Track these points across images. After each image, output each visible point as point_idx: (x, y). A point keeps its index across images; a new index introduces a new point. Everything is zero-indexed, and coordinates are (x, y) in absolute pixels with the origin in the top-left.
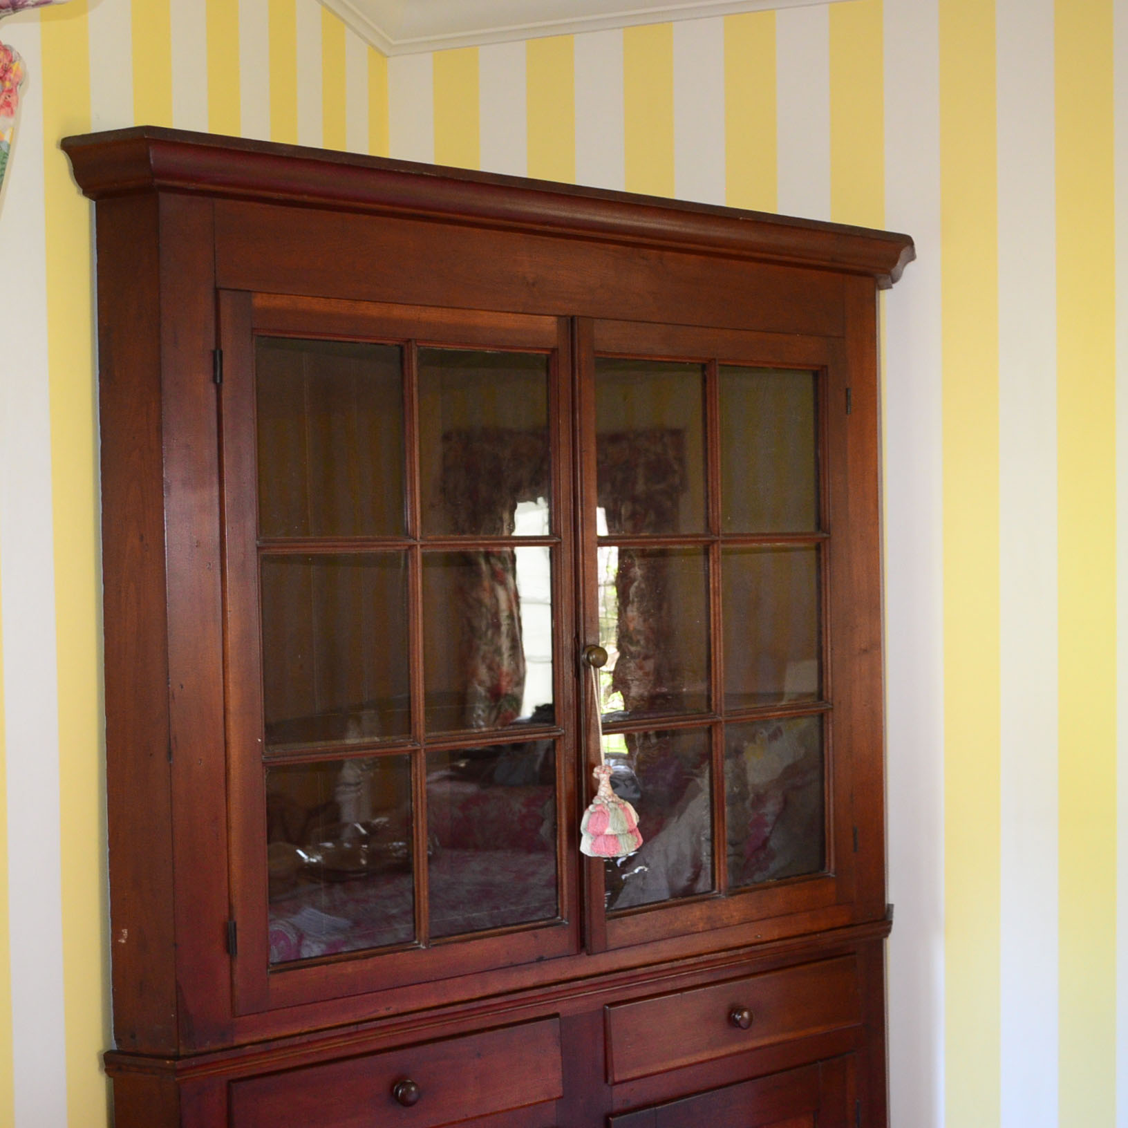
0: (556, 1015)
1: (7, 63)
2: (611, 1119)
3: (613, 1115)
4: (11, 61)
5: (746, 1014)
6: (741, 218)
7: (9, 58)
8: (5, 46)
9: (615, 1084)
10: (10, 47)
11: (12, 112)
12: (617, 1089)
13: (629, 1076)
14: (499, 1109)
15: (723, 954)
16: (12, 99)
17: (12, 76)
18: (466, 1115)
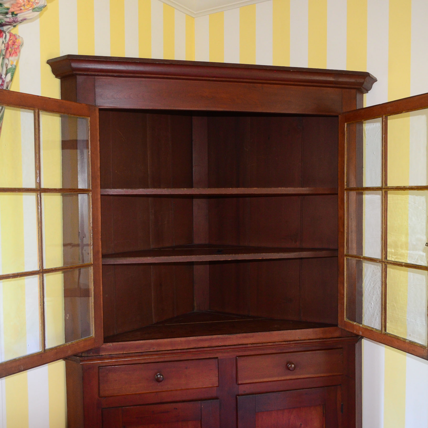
0: (217, 358)
1: (15, 40)
2: (237, 397)
3: (238, 395)
4: (16, 39)
5: (293, 366)
6: (291, 70)
7: (15, 38)
8: (14, 34)
9: (239, 384)
10: (16, 34)
11: (17, 55)
12: (240, 386)
13: (245, 382)
14: (194, 387)
15: (284, 343)
16: (18, 51)
17: (17, 43)
18: (181, 388)
